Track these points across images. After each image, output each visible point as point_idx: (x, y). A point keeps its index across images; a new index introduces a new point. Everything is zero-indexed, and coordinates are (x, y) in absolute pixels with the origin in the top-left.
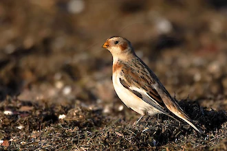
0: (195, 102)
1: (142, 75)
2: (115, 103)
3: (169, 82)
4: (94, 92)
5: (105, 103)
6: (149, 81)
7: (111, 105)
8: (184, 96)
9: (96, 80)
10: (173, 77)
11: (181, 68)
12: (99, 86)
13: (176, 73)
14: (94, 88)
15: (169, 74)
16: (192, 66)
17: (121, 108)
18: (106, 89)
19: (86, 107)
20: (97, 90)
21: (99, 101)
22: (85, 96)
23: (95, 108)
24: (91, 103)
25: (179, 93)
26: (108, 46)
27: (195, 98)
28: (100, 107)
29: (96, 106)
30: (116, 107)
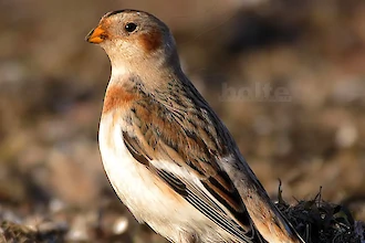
0: (338, 209)
1: (190, 128)
2: (102, 213)
3: (265, 149)
4: (41, 178)
5: (74, 210)
6: (210, 145)
7: (92, 217)
8: (306, 190)
9: (46, 144)
10: (274, 135)
11: (297, 109)
12: (57, 159)
13: (284, 122)
14: (43, 165)
15: (263, 125)
16: (330, 103)
17: (121, 226)
18: (76, 169)
19: (18, 222)
20: (50, 171)
21: (56, 206)
22: (17, 191)
23: (45, 227)
24: (32, 212)
25: (294, 183)
26: (105, 37)
27: (340, 197)
28: (59, 222)
29: (47, 220)
30: (106, 223)
